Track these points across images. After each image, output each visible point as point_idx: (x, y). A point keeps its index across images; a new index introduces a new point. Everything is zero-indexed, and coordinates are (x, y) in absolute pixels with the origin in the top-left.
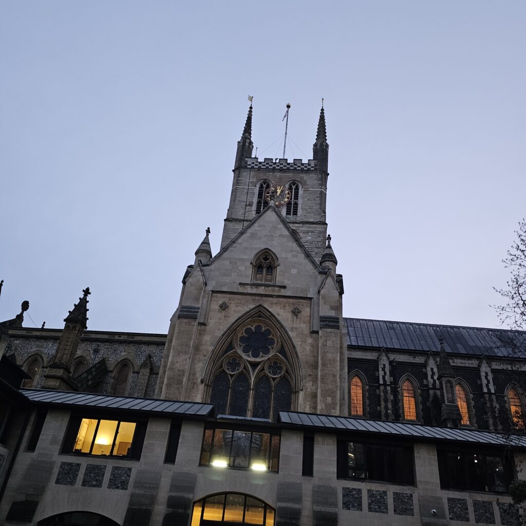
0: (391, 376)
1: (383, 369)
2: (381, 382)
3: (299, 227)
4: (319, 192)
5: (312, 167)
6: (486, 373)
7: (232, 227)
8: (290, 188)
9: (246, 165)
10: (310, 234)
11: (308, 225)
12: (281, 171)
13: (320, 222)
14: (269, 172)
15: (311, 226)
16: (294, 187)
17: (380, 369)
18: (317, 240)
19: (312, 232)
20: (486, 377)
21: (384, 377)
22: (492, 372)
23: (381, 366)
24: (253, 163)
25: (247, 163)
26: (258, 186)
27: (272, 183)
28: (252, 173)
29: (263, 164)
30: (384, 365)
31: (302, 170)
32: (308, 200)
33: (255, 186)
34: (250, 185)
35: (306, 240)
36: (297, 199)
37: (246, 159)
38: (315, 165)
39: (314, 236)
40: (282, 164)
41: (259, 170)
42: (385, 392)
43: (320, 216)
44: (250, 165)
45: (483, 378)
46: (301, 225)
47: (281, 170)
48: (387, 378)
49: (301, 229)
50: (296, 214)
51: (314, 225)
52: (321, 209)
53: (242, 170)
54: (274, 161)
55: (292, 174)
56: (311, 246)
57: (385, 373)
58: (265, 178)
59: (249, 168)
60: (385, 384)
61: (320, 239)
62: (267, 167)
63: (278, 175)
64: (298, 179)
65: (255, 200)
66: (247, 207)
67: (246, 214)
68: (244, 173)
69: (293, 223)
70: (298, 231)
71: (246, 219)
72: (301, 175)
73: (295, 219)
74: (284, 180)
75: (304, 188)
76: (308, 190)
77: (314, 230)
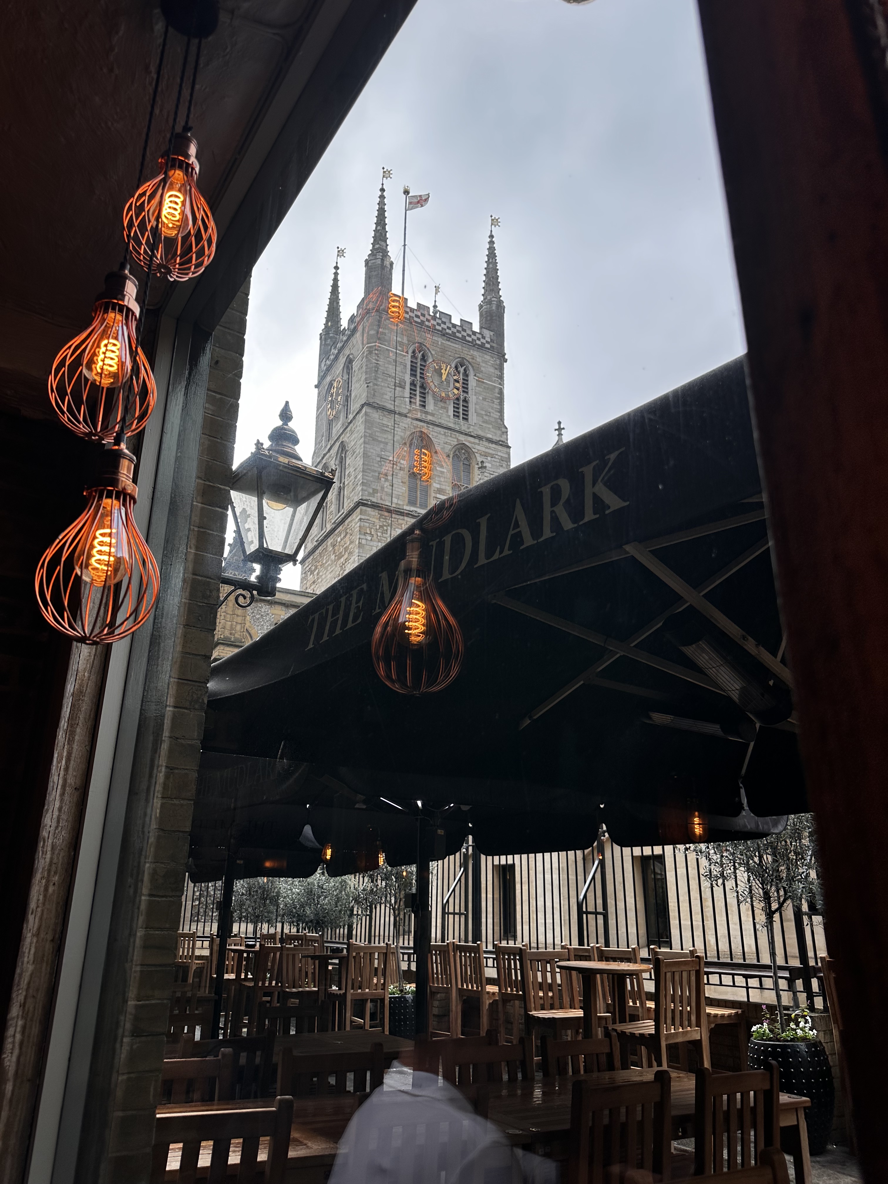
3: (474, 443)
4: (498, 390)
5: (486, 342)
7: (378, 420)
8: (458, 372)
10: (489, 458)
11: (486, 444)
12: (444, 335)
13: (501, 441)
14: (427, 331)
15: (490, 445)
16: (461, 370)
19: (492, 456)
26: (410, 353)
27: (432, 353)
28: (401, 326)
29: (415, 313)
31: (474, 344)
32: (484, 399)
33: (405, 352)
34: (398, 347)
36: (468, 393)
39: (494, 463)
40: (444, 323)
41: (411, 323)
43: (501, 433)
46: (477, 441)
49: (477, 447)
50: (468, 420)
51: (494, 446)
53: (385, 316)
54: (432, 313)
55: (460, 347)
58: (419, 340)
62: (423, 322)
63: (440, 341)
64: (468, 358)
65: (407, 378)
66: (397, 389)
67: (396, 400)
68: (388, 322)
69: (466, 434)
70: (473, 450)
71: (397, 409)
72: (472, 352)
73: (467, 427)
74: (448, 353)
75: (477, 377)
76: (483, 382)
77: (494, 452)
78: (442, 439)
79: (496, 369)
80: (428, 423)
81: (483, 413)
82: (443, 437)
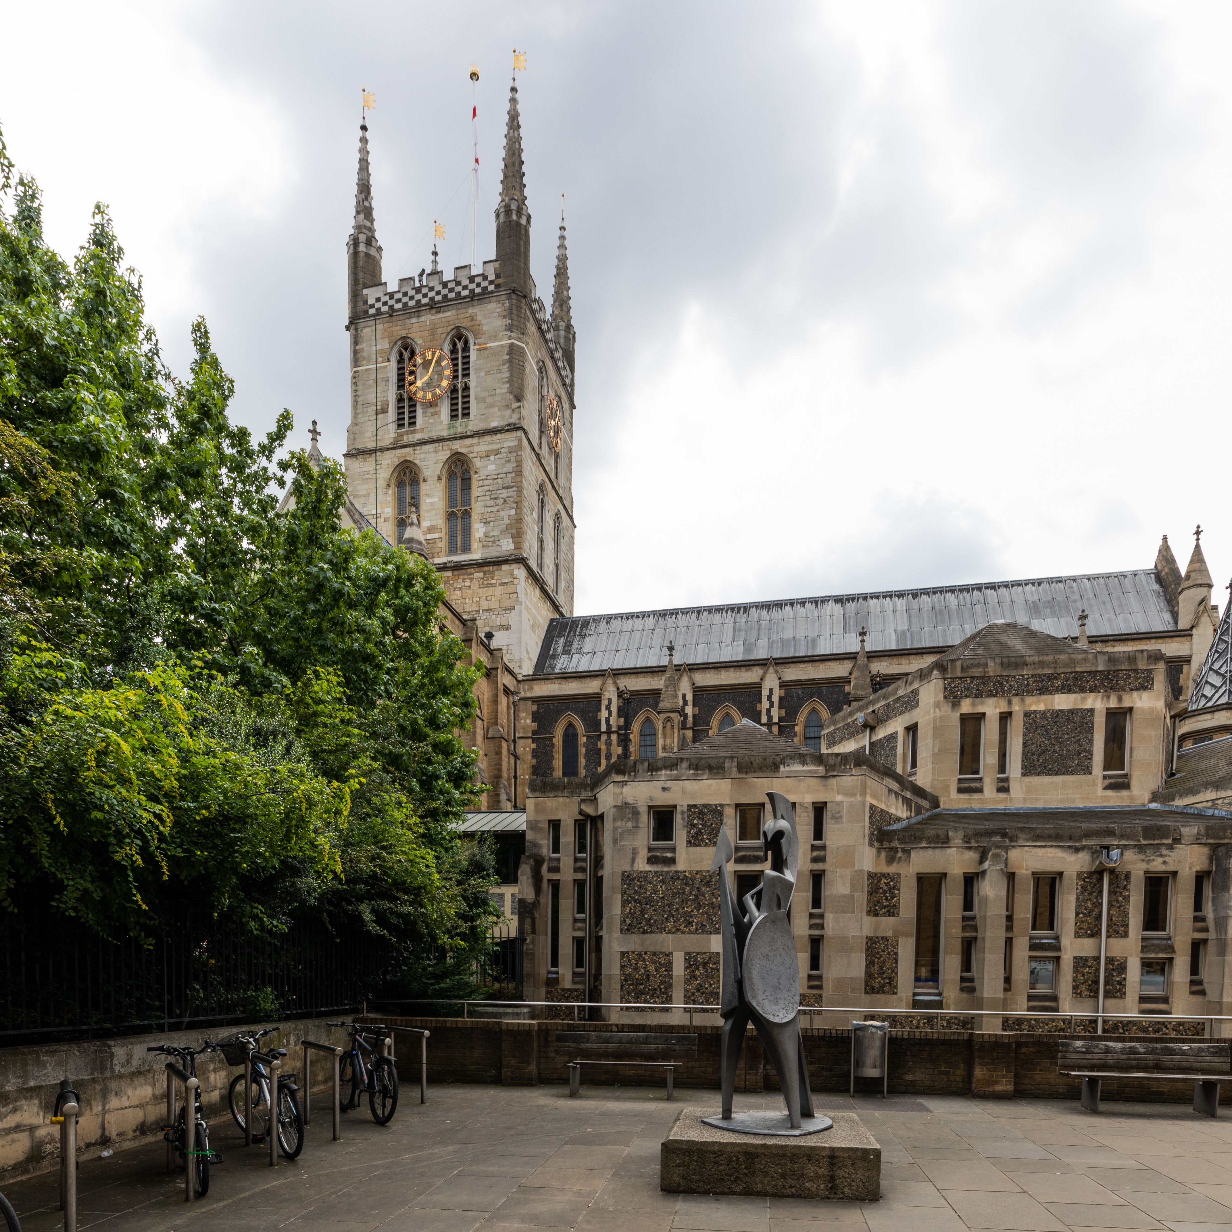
0: (619, 716)
1: (608, 708)
2: (604, 728)
3: (472, 446)
4: (506, 350)
5: (491, 282)
6: (771, 691)
8: (454, 351)
9: (365, 307)
10: (492, 458)
11: (487, 438)
12: (432, 308)
13: (509, 425)
14: (410, 316)
15: (494, 437)
16: (460, 346)
17: (603, 708)
18: (505, 470)
19: (497, 452)
20: (769, 698)
21: (608, 720)
22: (781, 687)
23: (604, 703)
24: (378, 300)
25: (366, 302)
26: (394, 358)
27: (419, 342)
28: (380, 327)
29: (397, 296)
30: (610, 700)
31: (473, 296)
32: (487, 373)
33: (389, 360)
34: (380, 360)
35: (486, 473)
36: (468, 375)
37: (365, 291)
38: (498, 276)
39: (499, 462)
40: (432, 289)
41: (391, 316)
42: (609, 743)
43: (509, 412)
44: (372, 306)
45: (764, 699)
46: (475, 440)
47: (433, 306)
48: (612, 721)
49: (477, 449)
50: (468, 414)
51: (499, 436)
52: (511, 392)
53: (362, 323)
54: (417, 284)
55: (454, 312)
56: (496, 487)
57: (610, 714)
58: (403, 333)
59: (373, 315)
60: (609, 732)
61: (509, 467)
62: (405, 304)
63: (428, 318)
64: (467, 322)
65: (391, 396)
66: (380, 416)
67: (379, 432)
68: (365, 330)
69: (461, 438)
70: (471, 455)
71: (380, 444)
72: (470, 310)
73: (466, 426)
74: (440, 331)
75: (479, 344)
76: (486, 349)
77: (498, 446)
78: (432, 457)
79: (505, 317)
80: (414, 445)
81: (486, 394)
82: (433, 455)
